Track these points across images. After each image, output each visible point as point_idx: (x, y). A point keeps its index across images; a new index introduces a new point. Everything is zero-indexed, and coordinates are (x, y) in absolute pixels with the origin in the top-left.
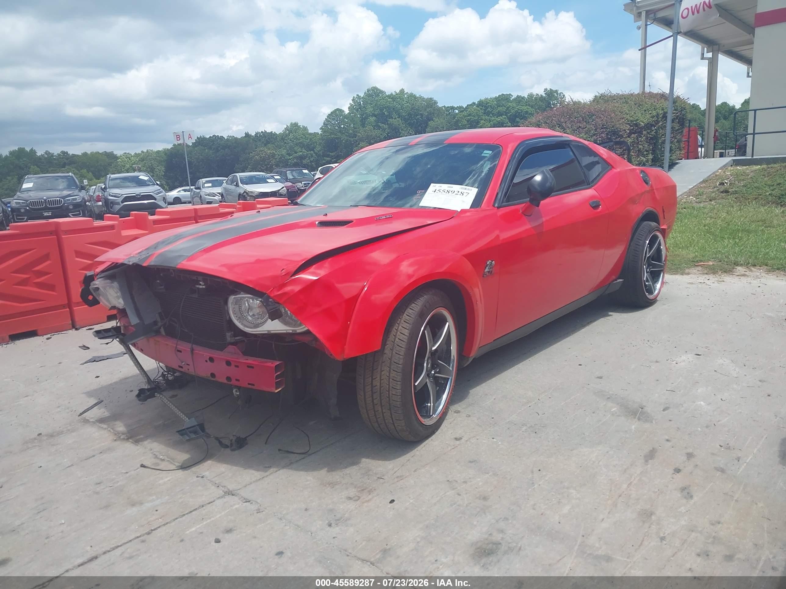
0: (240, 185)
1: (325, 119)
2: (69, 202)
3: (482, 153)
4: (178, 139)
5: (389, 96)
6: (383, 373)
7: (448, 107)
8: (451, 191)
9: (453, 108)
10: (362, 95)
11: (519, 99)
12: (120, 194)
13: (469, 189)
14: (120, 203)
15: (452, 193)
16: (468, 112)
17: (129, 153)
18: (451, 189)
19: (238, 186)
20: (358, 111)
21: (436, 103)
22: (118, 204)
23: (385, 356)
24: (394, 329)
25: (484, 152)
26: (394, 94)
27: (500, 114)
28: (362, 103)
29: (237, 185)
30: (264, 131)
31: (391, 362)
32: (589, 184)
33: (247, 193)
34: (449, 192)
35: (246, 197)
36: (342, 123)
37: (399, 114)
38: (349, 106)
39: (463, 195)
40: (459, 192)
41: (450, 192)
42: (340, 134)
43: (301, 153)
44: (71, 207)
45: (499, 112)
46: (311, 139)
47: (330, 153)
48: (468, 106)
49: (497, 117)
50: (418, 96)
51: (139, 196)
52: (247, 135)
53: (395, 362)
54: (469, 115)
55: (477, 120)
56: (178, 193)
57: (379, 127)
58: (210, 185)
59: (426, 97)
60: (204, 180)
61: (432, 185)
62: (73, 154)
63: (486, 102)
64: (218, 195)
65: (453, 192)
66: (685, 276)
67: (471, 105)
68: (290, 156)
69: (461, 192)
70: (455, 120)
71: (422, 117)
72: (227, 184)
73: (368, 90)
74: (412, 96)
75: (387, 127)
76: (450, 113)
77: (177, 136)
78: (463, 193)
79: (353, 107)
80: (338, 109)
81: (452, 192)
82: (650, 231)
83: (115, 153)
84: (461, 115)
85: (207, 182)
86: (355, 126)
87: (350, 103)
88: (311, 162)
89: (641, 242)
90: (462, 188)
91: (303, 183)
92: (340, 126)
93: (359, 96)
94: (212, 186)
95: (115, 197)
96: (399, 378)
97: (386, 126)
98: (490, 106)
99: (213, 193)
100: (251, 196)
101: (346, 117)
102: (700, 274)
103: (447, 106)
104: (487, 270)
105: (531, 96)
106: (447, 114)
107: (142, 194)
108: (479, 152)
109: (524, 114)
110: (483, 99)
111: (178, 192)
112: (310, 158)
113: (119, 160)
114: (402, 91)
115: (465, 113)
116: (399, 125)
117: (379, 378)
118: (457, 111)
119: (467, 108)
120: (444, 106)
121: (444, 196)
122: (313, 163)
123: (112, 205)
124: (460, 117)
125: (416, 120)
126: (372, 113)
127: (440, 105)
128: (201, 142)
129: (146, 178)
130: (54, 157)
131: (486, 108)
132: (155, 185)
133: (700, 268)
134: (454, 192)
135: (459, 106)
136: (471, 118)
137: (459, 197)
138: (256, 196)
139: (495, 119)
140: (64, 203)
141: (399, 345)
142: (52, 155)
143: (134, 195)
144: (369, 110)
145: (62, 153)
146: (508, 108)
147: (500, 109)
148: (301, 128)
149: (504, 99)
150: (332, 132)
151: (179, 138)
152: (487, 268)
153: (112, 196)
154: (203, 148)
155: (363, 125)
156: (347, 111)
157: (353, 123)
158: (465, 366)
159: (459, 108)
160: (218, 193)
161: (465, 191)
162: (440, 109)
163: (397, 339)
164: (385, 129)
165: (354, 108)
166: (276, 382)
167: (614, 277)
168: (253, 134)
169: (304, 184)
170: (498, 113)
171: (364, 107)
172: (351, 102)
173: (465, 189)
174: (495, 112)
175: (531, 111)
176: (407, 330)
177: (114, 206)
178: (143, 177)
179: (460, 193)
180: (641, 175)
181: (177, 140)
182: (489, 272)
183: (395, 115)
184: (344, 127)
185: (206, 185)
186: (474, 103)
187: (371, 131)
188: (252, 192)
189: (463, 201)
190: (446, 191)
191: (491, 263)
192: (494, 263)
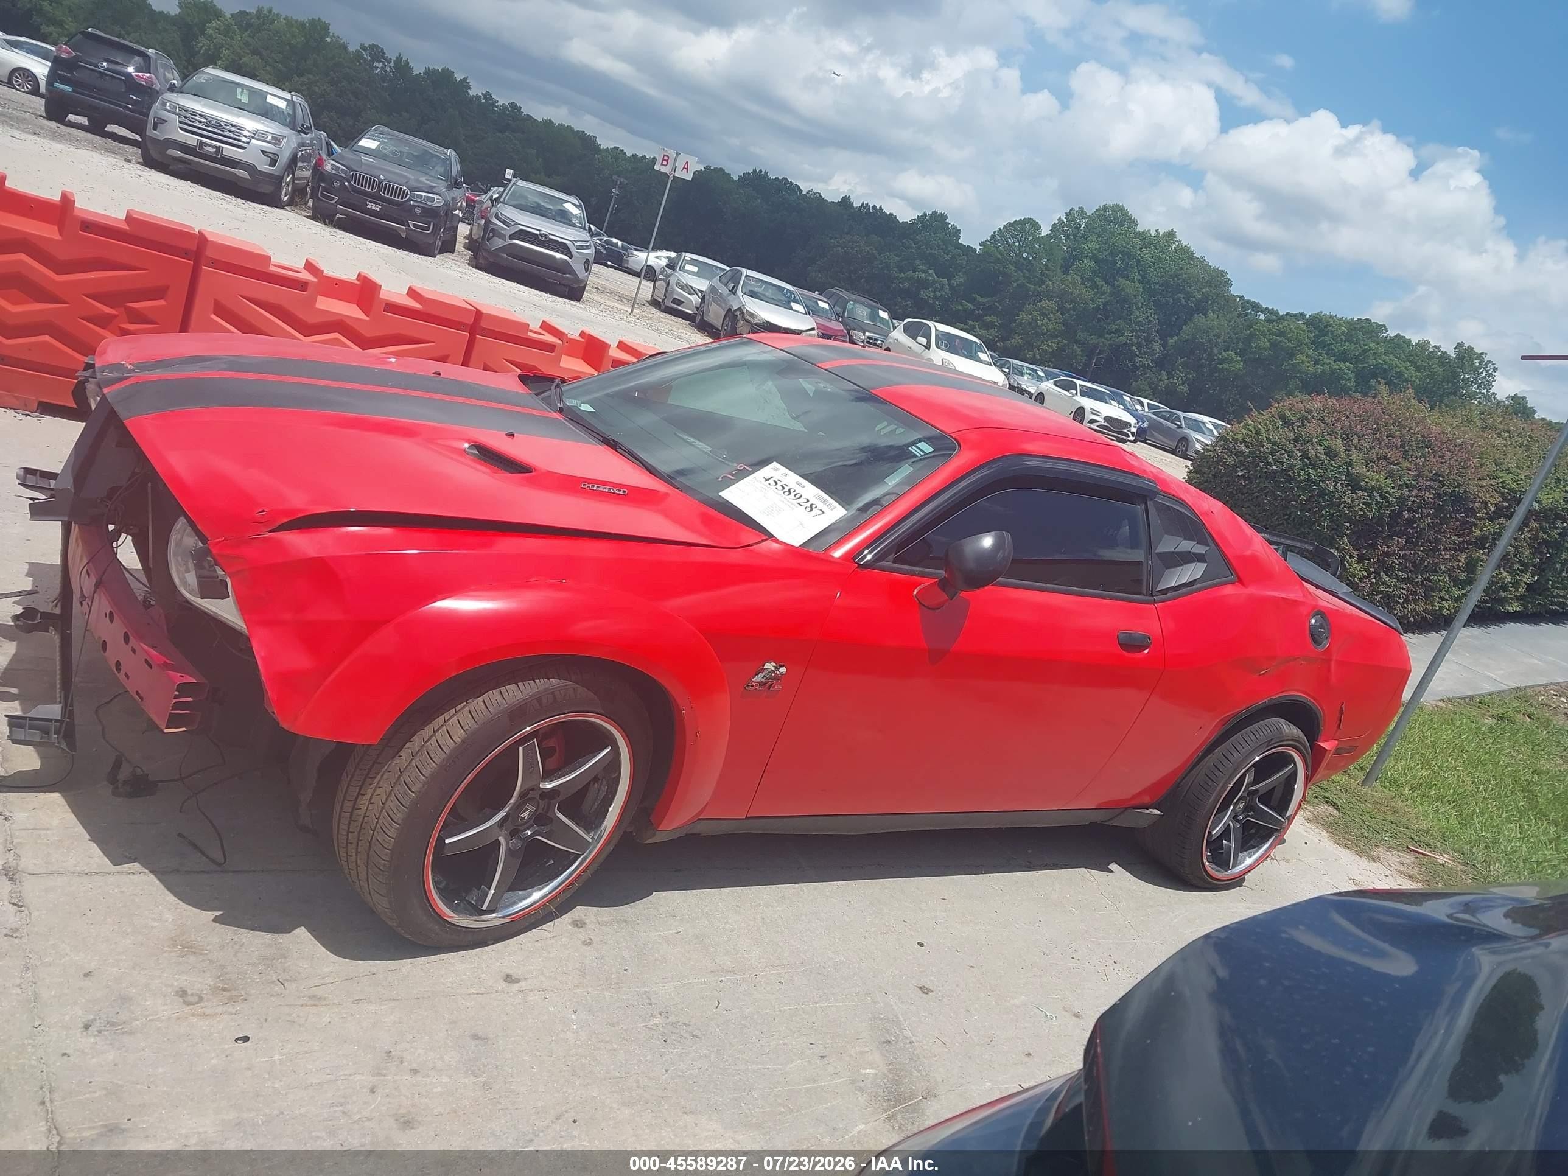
0: (739, 293)
1: (998, 229)
2: (419, 200)
4: (665, 163)
5: (1138, 234)
6: (378, 791)
7: (1248, 302)
8: (795, 493)
9: (1256, 307)
10: (1089, 212)
11: (1399, 344)
12: (513, 221)
13: (829, 506)
14: (507, 238)
15: (794, 498)
16: (1281, 326)
17: (623, 150)
18: (799, 490)
19: (735, 293)
20: (1068, 238)
21: (1228, 283)
22: (502, 237)
23: (397, 761)
24: (442, 717)
25: (918, 445)
26: (1153, 233)
27: (1343, 357)
28: (1083, 226)
29: (733, 291)
30: (878, 208)
31: (400, 776)
32: (1152, 595)
33: (743, 313)
34: (790, 494)
35: (738, 320)
36: (1028, 250)
37: (1143, 277)
38: (1057, 222)
39: (811, 510)
40: (807, 501)
41: (793, 494)
42: (1014, 268)
43: (923, 275)
44: (418, 211)
45: (1344, 352)
46: (953, 257)
47: (978, 297)
48: (1287, 314)
49: (1335, 362)
50: (1197, 255)
51: (546, 238)
52: (845, 200)
53: (407, 782)
54: (1282, 334)
55: (1292, 349)
56: (657, 260)
57: (1094, 286)
58: (695, 269)
59: (1212, 265)
60: (689, 256)
61: (775, 465)
62: (528, 115)
63: (1328, 322)
64: (699, 294)
65: (798, 496)
66: (1363, 862)
67: (1295, 315)
68: (900, 273)
70: (1248, 332)
71: (1187, 299)
72: (720, 281)
73: (1105, 208)
74: (1186, 253)
75: (1109, 291)
76: (1247, 314)
77: (665, 155)
78: (813, 506)
79: (1063, 227)
80: (1032, 219)
81: (795, 495)
82: (1269, 741)
83: (598, 141)
84: (1264, 326)
85: (693, 262)
86: (1049, 265)
87: (1060, 218)
88: (935, 298)
89: (1235, 754)
90: (819, 498)
91: (867, 334)
92: (1020, 252)
93: (1083, 211)
94: (697, 274)
95: (504, 222)
96: (399, 816)
97: (1106, 288)
98: (1332, 332)
99: (691, 287)
100: (747, 321)
101: (1039, 240)
102: (1399, 871)
103: (1248, 298)
104: (759, 678)
105: (1423, 345)
106: (1239, 315)
107: (551, 237)
109: (1392, 376)
110: (1326, 312)
111: (657, 257)
112: (934, 292)
113: (599, 156)
114: (1171, 234)
115: (1273, 327)
116: (1135, 296)
117: (368, 797)
118: (1262, 317)
119: (1283, 319)
120: (1242, 297)
121: (775, 496)
122: (937, 303)
123: (491, 235)
124: (1259, 331)
125: (1173, 300)
126: (1093, 253)
127: (1234, 291)
128: (757, 181)
129: (575, 211)
130: (496, 109)
131: (1323, 332)
132: (585, 229)
133: (1409, 859)
134: (801, 497)
135: (1270, 308)
136: (1281, 342)
137: (802, 512)
138: (756, 324)
139: (1330, 363)
140: (409, 200)
141: (430, 753)
142: (494, 104)
143: (537, 232)
144: (1092, 245)
145: (512, 107)
146: (1365, 351)
147: (1347, 346)
148: (948, 228)
149: (1368, 329)
150: (999, 259)
151: (667, 161)
152: (761, 675)
153: (499, 219)
154: (756, 195)
155: (1066, 269)
156: (1045, 231)
157: (1048, 258)
158: (647, 842)
159: (1269, 312)
160: (699, 290)
161: (821, 505)
162: (1229, 300)
163: (433, 741)
164: (1104, 293)
165: (1063, 231)
166: (171, 713)
167: (1147, 799)
168: (857, 205)
169: (869, 338)
170: (1342, 353)
171: (1083, 236)
172: (1063, 217)
173: (824, 502)
174: (1338, 348)
175: (1411, 377)
176: (462, 731)
177: (495, 238)
178: (572, 206)
179: (808, 504)
180: (1313, 621)
181: (662, 164)
182: (763, 684)
183: (1135, 274)
184: (1027, 258)
185: (688, 267)
186: (1302, 315)
187: (1074, 285)
188: (752, 315)
189: (802, 524)
190: (786, 489)
191: (777, 669)
192: (783, 670)
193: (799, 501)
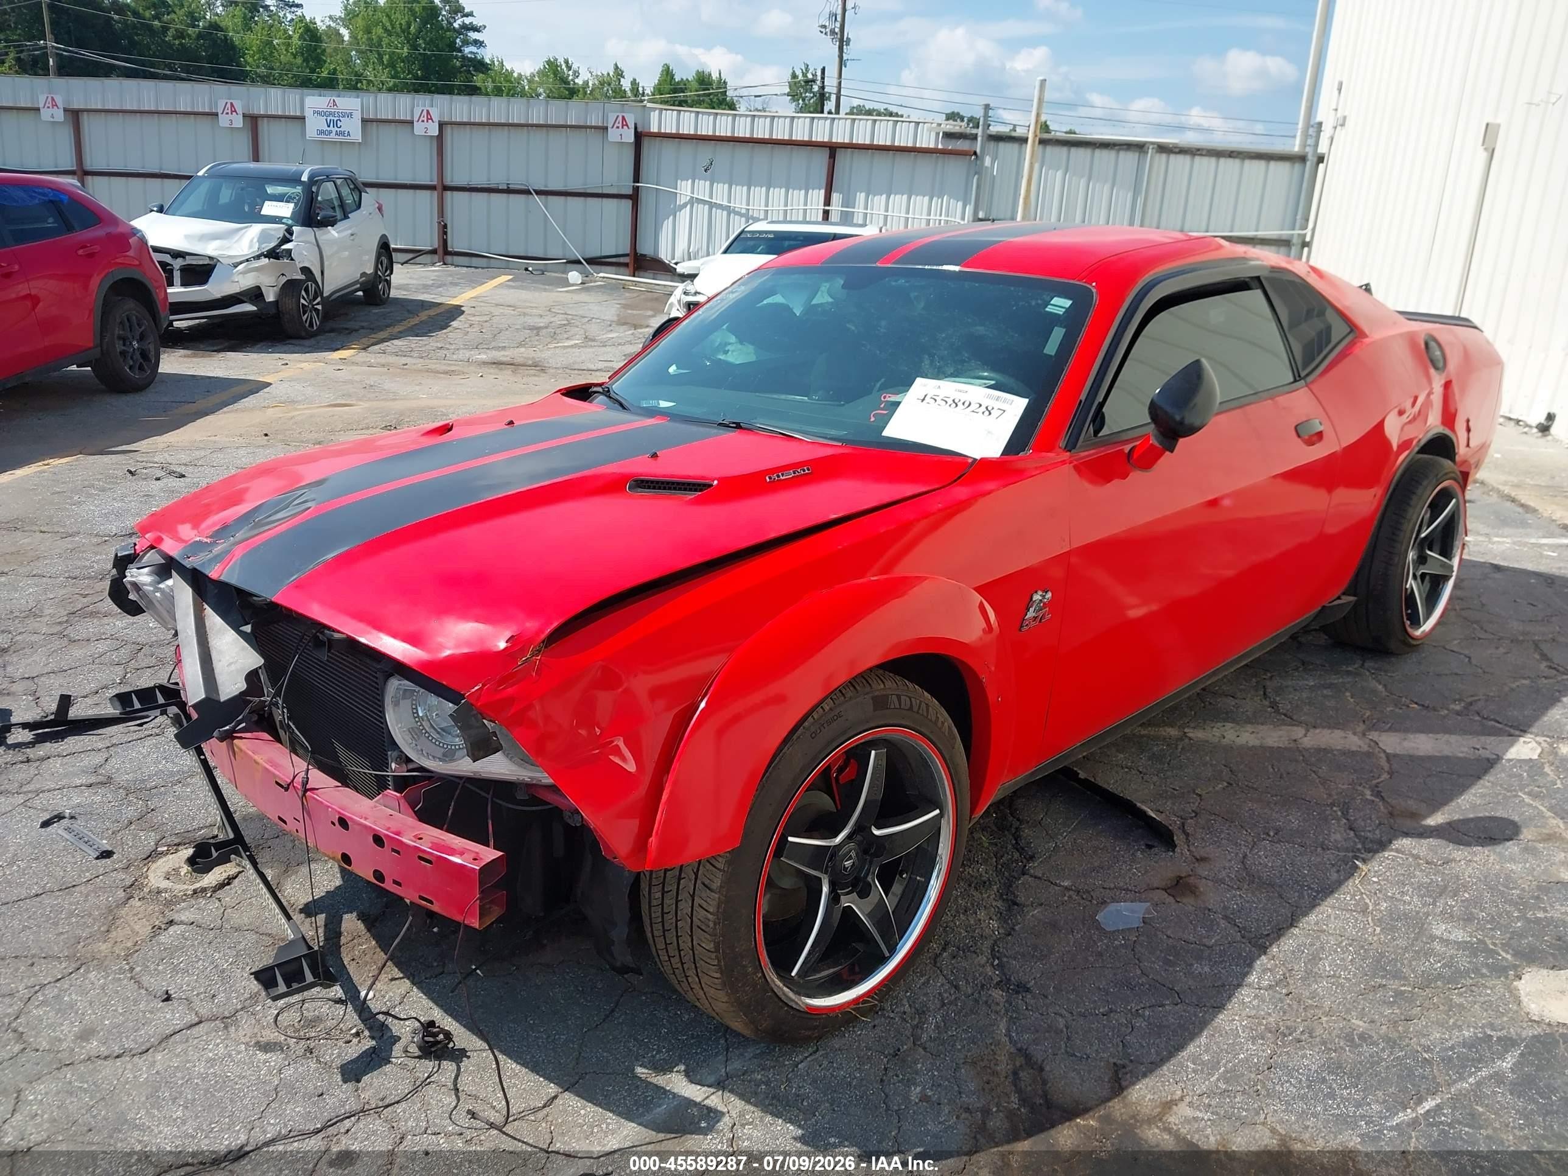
3: (1048, 303)
8: (962, 402)
13: (1005, 401)
15: (963, 407)
18: (963, 397)
25: (1052, 302)
34: (957, 405)
39: (990, 414)
40: (980, 405)
41: (960, 404)
61: (919, 381)
65: (967, 404)
69: (987, 408)
78: (989, 409)
81: (963, 404)
90: (989, 397)
104: (1030, 614)
108: (1039, 302)
121: (943, 414)
134: (970, 403)
137: (981, 419)
152: (1032, 610)
161: (996, 404)
173: (998, 399)
179: (983, 409)
182: (1035, 618)
189: (989, 432)
190: (950, 401)
191: (1044, 597)
192: (1049, 595)
193: (971, 408)
